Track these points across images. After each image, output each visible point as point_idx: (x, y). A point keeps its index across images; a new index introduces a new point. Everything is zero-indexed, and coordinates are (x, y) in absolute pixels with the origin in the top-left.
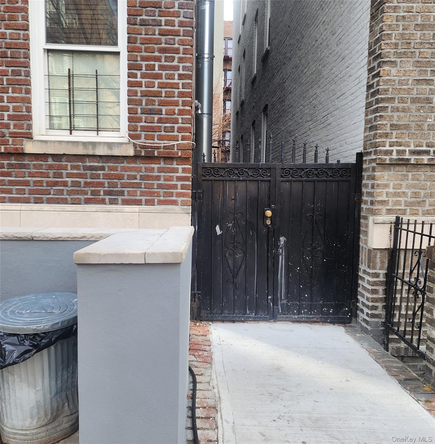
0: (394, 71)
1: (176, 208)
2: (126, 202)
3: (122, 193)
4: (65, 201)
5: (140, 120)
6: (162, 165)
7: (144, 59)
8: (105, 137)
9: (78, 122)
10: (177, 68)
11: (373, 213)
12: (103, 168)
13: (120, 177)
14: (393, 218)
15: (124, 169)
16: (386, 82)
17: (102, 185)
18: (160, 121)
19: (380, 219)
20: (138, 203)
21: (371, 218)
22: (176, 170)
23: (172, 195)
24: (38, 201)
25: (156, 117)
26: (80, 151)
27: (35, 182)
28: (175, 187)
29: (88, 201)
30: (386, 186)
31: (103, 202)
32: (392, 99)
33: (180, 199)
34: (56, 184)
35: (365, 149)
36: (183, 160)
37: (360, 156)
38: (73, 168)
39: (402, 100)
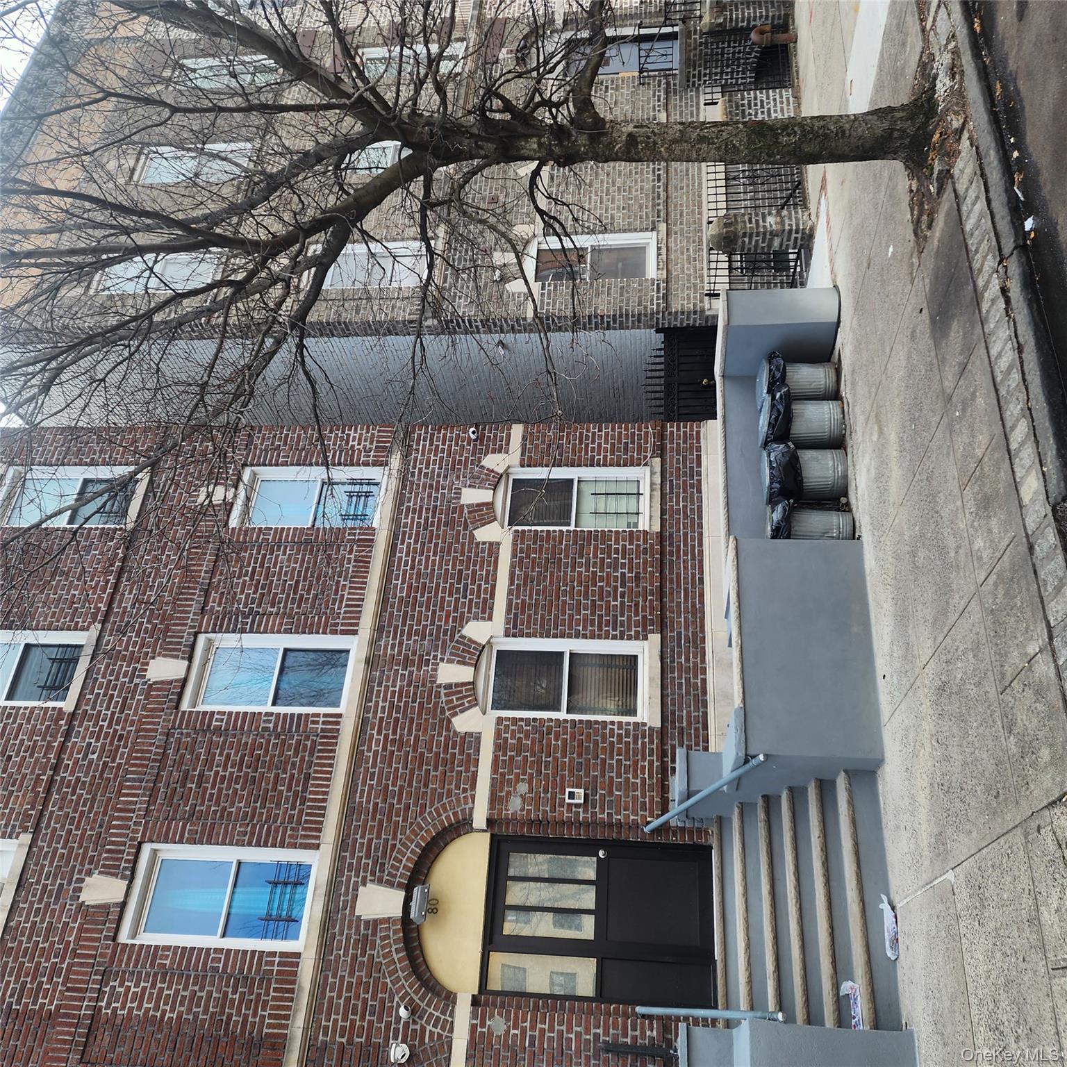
0: (601, 308)
1: (702, 430)
2: (699, 465)
3: (691, 468)
4: (700, 508)
5: (632, 457)
6: (668, 441)
7: (586, 453)
8: (645, 488)
9: (633, 509)
10: (594, 433)
11: (703, 311)
12: (671, 481)
13: (678, 469)
14: (707, 298)
15: (671, 466)
16: (608, 311)
17: (685, 482)
18: (633, 443)
19: (707, 306)
20: (699, 457)
21: (708, 313)
22: (672, 433)
23: (691, 435)
24: (700, 526)
25: (630, 446)
26: (657, 494)
27: (684, 528)
28: (685, 433)
29: (699, 491)
30: (682, 305)
31: (699, 481)
32: (621, 308)
33: (695, 429)
34: (685, 513)
35: (652, 327)
36: (663, 428)
37: (658, 331)
38: (671, 501)
39: (622, 301)
